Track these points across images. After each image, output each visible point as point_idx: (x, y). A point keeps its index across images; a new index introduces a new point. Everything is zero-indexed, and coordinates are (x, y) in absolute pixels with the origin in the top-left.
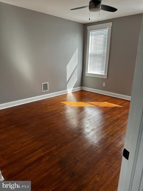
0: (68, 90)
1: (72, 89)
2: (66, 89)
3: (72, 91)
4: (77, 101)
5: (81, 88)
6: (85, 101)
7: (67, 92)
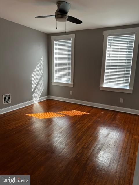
0: (34, 100)
1: (38, 99)
2: (32, 99)
3: (39, 101)
4: (45, 112)
5: (48, 97)
6: (54, 112)
7: (33, 102)
